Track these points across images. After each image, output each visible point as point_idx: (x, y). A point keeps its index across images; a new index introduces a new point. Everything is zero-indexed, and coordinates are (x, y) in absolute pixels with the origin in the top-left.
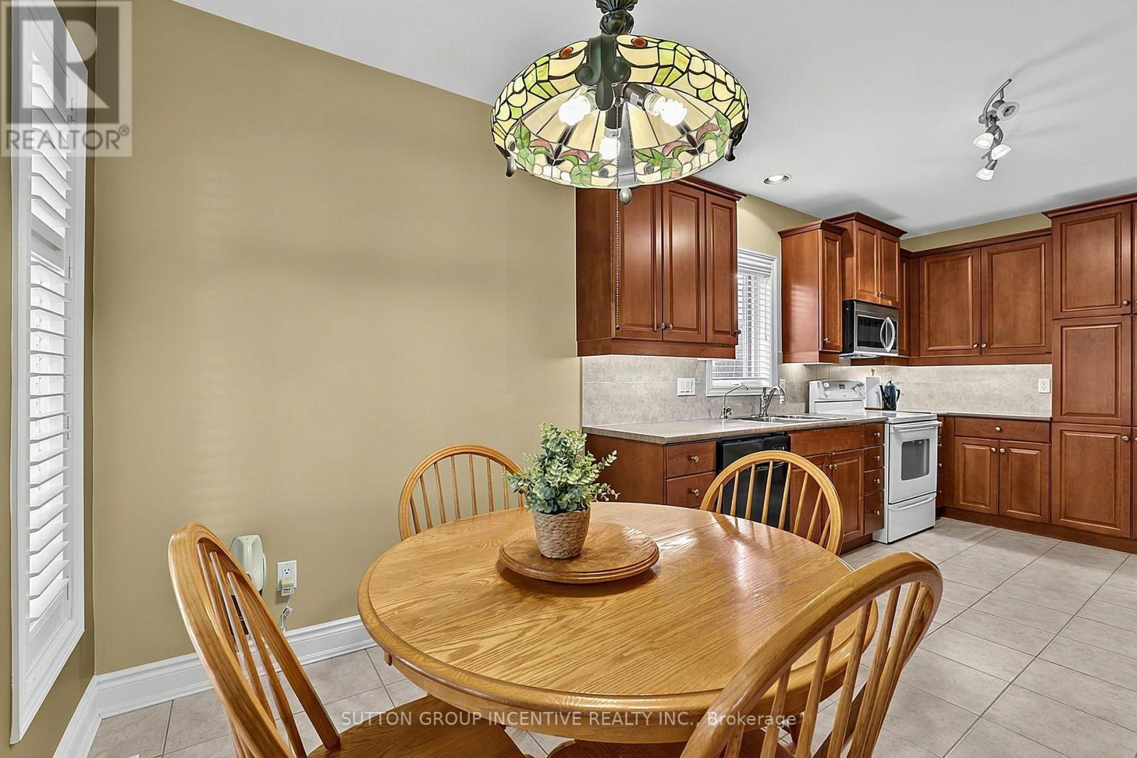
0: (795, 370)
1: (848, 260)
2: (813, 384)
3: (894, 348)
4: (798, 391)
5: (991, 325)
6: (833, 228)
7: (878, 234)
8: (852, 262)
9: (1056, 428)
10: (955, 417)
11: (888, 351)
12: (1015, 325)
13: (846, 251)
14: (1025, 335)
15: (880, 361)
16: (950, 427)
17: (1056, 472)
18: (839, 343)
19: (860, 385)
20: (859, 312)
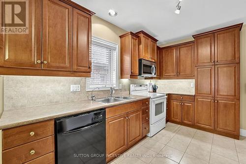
0: (125, 81)
1: (140, 46)
2: (131, 85)
3: (155, 74)
4: (127, 88)
5: (180, 68)
6: (136, 36)
7: (150, 39)
8: (141, 46)
9: (196, 98)
10: (171, 94)
11: (153, 75)
12: (186, 68)
13: (140, 43)
14: (188, 72)
15: (152, 78)
16: (170, 97)
17: (196, 110)
18: (138, 72)
19: (147, 85)
20: (144, 62)
